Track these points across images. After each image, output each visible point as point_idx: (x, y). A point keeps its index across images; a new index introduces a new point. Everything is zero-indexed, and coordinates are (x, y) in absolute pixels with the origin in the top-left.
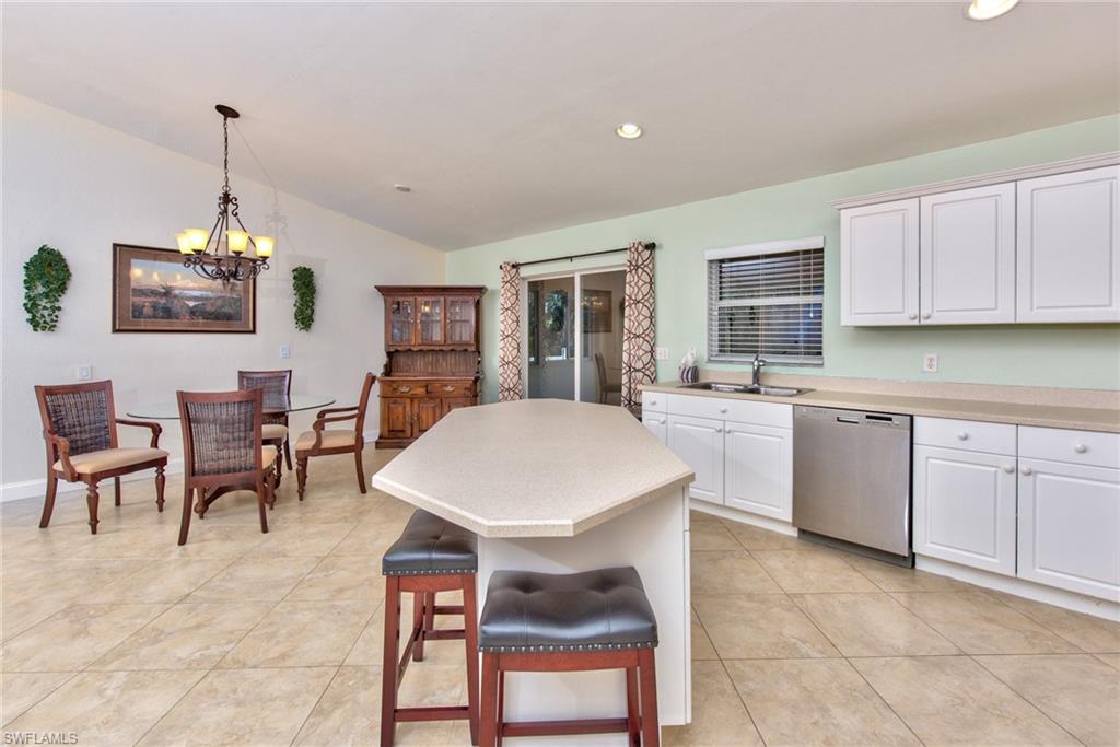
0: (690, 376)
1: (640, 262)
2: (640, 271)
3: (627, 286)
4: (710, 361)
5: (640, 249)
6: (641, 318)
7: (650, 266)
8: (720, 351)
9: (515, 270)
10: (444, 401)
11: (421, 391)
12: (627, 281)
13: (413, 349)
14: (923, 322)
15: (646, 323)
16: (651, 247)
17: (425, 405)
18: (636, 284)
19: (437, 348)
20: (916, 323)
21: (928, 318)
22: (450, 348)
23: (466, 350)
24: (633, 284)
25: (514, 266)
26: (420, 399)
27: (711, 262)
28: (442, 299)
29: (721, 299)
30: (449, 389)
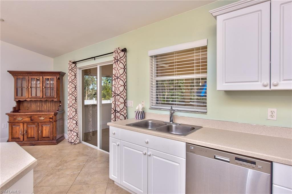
0: (139, 117)
1: (119, 58)
2: (119, 62)
3: (113, 70)
4: (151, 108)
5: (119, 51)
6: (119, 86)
7: (124, 60)
8: (157, 103)
9: (74, 65)
10: (39, 124)
11: (27, 119)
12: (114, 67)
13: (27, 100)
14: (273, 88)
15: (122, 88)
16: (124, 50)
17: (30, 126)
18: (117, 69)
19: (39, 99)
20: (268, 88)
21: (275, 85)
22: (45, 99)
23: (53, 100)
24: (116, 69)
25: (73, 63)
26: (28, 123)
27: (152, 57)
28: (41, 77)
29: (157, 76)
30: (42, 118)
